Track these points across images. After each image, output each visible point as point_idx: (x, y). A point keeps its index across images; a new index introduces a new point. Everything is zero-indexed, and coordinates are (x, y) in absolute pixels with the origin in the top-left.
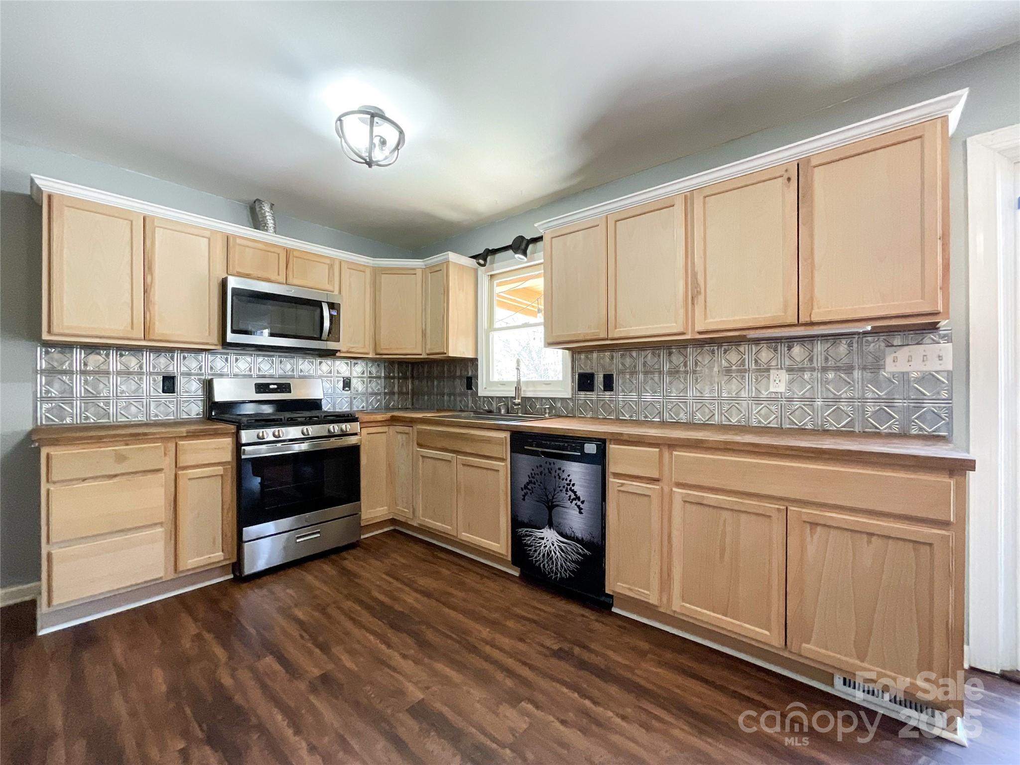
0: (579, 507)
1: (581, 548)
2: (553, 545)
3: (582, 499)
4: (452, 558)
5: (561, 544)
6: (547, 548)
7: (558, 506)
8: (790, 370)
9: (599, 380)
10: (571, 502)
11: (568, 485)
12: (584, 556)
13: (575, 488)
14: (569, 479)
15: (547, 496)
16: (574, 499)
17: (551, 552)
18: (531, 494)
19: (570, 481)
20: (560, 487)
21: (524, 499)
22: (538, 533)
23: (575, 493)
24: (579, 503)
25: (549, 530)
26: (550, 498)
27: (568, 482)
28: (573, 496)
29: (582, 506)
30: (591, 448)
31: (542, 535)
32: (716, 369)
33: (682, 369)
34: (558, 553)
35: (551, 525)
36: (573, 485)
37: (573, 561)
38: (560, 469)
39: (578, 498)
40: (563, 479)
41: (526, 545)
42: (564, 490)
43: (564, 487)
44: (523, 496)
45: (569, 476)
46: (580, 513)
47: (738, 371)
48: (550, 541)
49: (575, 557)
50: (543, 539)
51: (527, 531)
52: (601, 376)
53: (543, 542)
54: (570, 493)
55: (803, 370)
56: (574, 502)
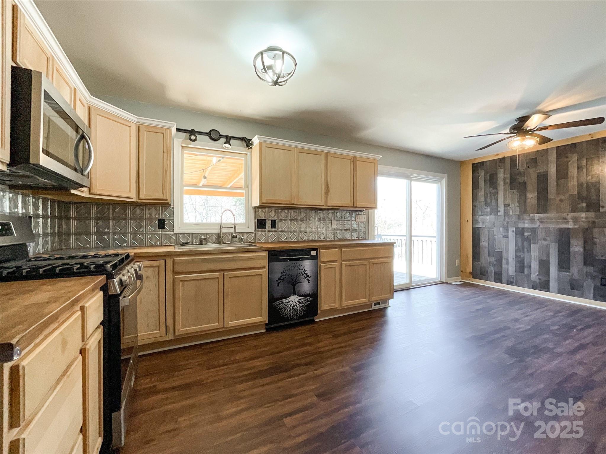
0: (308, 280)
1: (309, 298)
2: (295, 302)
3: (309, 276)
4: (220, 344)
5: (299, 301)
6: (292, 306)
7: (298, 283)
8: (337, 220)
9: (269, 223)
10: (305, 279)
11: (303, 271)
12: (311, 301)
13: (306, 272)
14: (304, 268)
15: (292, 280)
16: (306, 277)
17: (294, 306)
18: (283, 281)
19: (305, 269)
20: (299, 274)
21: (278, 286)
22: (287, 300)
23: (306, 274)
24: (308, 278)
25: (293, 296)
26: (294, 280)
27: (304, 270)
28: (306, 276)
29: (310, 279)
30: (314, 253)
31: (289, 300)
32: (316, 219)
33: (305, 219)
34: (298, 305)
35: (294, 293)
36: (306, 271)
37: (305, 306)
38: (299, 265)
39: (308, 276)
40: (301, 270)
41: (280, 309)
42: (302, 274)
43: (301, 273)
44: (277, 284)
45: (304, 267)
46: (309, 282)
47: (323, 220)
48: (294, 302)
49: (307, 303)
50: (290, 302)
51: (280, 302)
52: (270, 222)
53: (290, 303)
54: (304, 275)
55: (339, 220)
56: (306, 278)
